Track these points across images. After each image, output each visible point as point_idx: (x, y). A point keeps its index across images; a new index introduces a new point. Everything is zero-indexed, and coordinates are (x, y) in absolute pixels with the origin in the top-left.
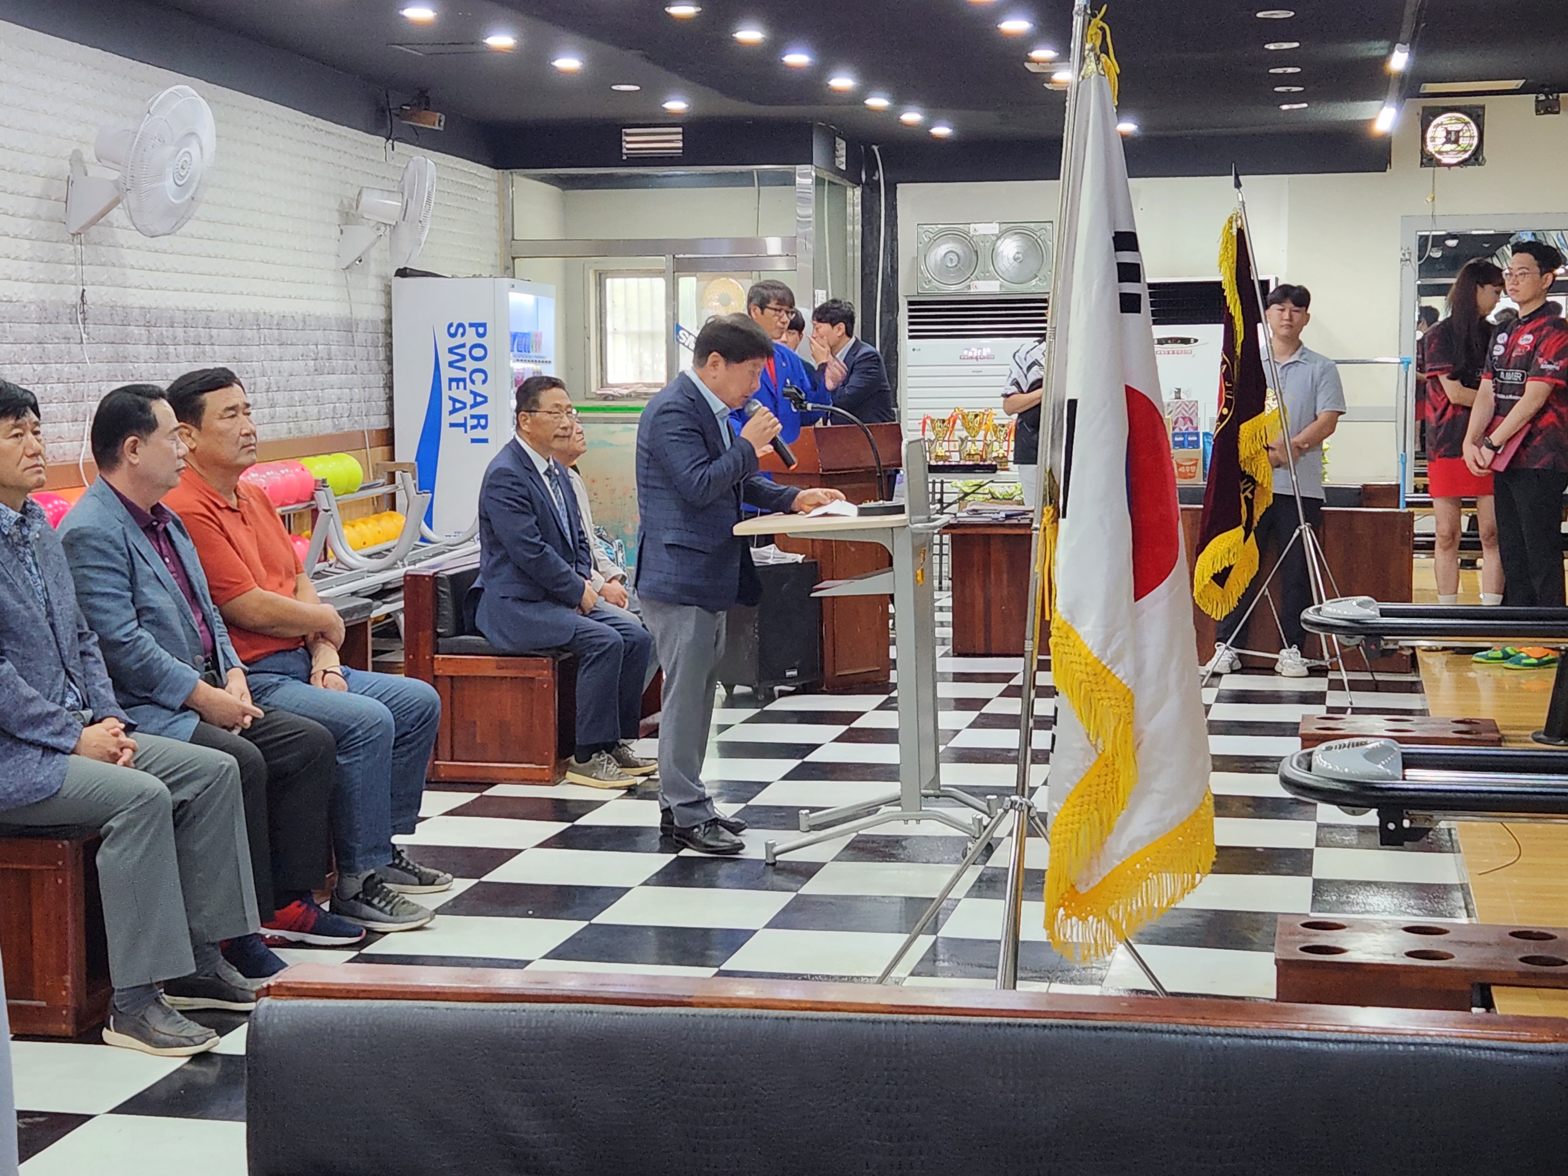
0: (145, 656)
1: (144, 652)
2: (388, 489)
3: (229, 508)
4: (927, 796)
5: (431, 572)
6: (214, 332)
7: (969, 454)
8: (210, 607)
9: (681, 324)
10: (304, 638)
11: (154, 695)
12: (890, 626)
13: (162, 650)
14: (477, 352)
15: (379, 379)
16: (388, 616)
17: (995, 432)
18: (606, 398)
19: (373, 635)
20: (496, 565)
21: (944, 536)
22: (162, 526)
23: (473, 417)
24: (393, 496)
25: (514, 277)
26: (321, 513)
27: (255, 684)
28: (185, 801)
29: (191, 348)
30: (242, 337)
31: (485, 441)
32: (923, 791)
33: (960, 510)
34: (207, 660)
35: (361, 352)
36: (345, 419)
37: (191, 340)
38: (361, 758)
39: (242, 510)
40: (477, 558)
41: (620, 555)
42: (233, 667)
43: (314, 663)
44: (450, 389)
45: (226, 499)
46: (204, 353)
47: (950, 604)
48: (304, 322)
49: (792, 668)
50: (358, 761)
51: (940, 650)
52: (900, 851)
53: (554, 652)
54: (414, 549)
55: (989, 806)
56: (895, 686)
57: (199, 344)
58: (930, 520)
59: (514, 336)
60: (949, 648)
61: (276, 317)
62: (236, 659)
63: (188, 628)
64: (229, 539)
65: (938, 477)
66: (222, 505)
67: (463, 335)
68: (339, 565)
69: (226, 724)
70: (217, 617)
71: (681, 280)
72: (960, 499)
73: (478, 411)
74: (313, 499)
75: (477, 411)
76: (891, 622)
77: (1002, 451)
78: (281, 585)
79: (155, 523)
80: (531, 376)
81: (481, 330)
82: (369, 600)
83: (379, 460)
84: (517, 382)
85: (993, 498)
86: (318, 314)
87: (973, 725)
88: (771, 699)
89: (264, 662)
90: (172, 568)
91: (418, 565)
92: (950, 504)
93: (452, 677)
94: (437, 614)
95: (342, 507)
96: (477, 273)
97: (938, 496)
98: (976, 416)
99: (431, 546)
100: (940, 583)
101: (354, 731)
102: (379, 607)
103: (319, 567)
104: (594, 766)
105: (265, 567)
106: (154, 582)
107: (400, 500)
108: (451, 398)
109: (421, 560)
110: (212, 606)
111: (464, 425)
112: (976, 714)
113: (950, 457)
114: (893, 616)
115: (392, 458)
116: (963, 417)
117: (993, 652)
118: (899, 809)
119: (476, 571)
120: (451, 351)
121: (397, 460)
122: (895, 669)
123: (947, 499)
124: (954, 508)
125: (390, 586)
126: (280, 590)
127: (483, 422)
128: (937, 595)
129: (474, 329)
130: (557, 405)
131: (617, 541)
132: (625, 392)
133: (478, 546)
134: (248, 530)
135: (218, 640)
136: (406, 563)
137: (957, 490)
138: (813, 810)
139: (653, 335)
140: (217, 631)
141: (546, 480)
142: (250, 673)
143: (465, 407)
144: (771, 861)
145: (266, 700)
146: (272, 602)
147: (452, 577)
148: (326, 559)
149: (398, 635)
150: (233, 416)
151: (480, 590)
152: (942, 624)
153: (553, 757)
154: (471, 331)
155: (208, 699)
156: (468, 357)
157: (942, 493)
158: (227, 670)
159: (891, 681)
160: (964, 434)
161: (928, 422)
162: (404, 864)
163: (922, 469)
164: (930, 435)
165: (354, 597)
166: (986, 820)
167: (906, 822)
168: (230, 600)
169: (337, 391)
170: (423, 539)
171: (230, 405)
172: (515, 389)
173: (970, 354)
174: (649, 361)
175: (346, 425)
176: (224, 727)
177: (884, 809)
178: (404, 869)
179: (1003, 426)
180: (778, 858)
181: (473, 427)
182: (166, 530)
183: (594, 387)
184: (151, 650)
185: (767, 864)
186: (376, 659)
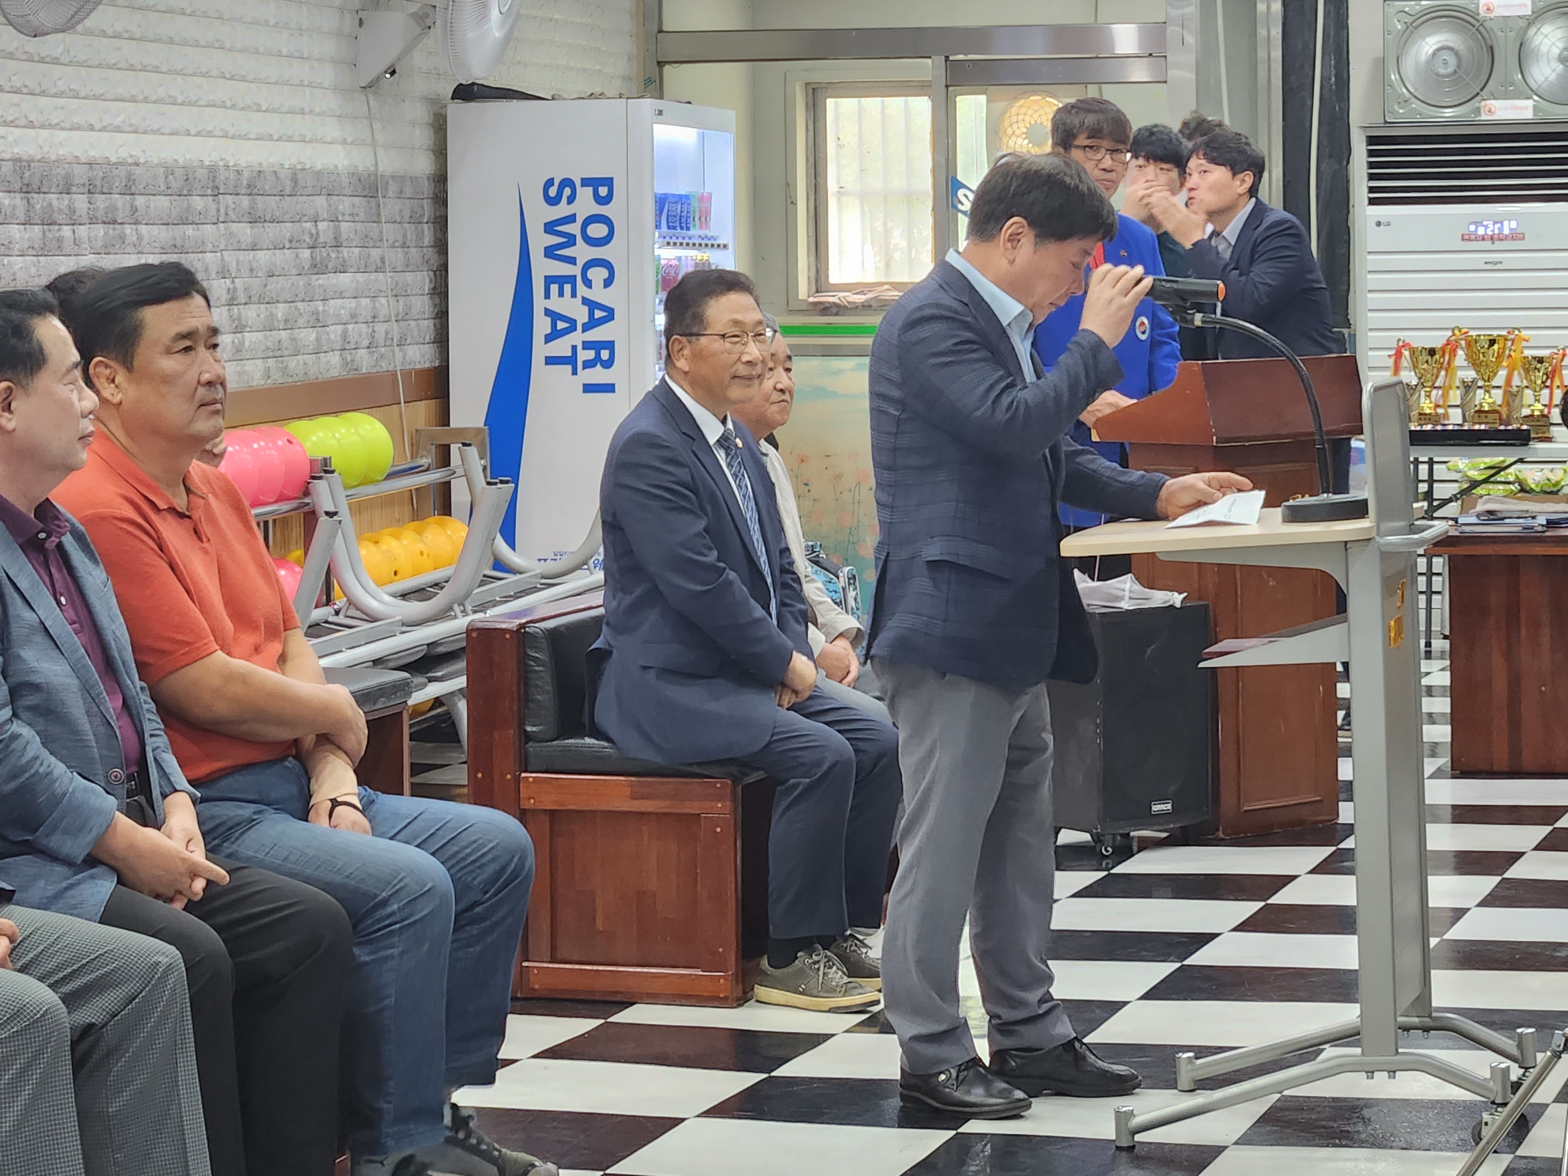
0: (24, 769)
1: (24, 761)
2: (435, 476)
3: (172, 510)
4: (1406, 1029)
5: (513, 624)
6: (140, 201)
7: (1480, 412)
8: (134, 683)
9: (960, 177)
10: (296, 742)
11: (40, 837)
12: (1339, 721)
13: (53, 759)
14: (598, 230)
15: (422, 281)
16: (438, 702)
17: (1527, 371)
18: (825, 309)
19: (412, 738)
20: (634, 609)
21: (1435, 560)
22: (54, 539)
23: (587, 345)
24: (445, 489)
25: (661, 97)
26: (323, 518)
27: (212, 818)
28: (91, 1026)
29: (100, 230)
30: (188, 209)
31: (609, 388)
32: (1400, 1019)
33: (1463, 511)
34: (130, 778)
35: (390, 232)
36: (363, 352)
37: (100, 214)
38: (395, 951)
39: (195, 516)
40: (598, 598)
41: (851, 594)
42: (176, 791)
43: (314, 786)
44: (547, 296)
45: (169, 495)
46: (122, 238)
47: (1448, 683)
48: (295, 181)
49: (1162, 799)
50: (392, 957)
51: (1430, 766)
52: (1360, 1127)
53: (734, 770)
54: (482, 584)
55: (1520, 1046)
56: (1349, 830)
57: (115, 222)
58: (1413, 529)
59: (661, 201)
60: (1444, 761)
61: (246, 174)
62: (180, 779)
63: (98, 720)
64: (173, 567)
65: (1423, 454)
66: (162, 505)
67: (571, 200)
68: (353, 612)
69: (161, 890)
70: (147, 706)
71: (958, 99)
72: (1463, 492)
73: (597, 334)
74: (307, 493)
75: (595, 335)
76: (1341, 714)
77: (1539, 406)
78: (257, 649)
79: (42, 535)
80: (691, 269)
81: (603, 191)
82: (405, 675)
83: (421, 424)
84: (665, 281)
85: (1523, 490)
86: (319, 166)
87: (1489, 901)
88: (1125, 852)
89: (225, 783)
90: (71, 613)
91: (490, 613)
92: (1445, 502)
93: (552, 813)
94: (525, 698)
95: (358, 508)
96: (597, 90)
97: (1423, 487)
98: (1492, 342)
99: (512, 578)
100: (1428, 644)
101: (385, 903)
102: (424, 686)
103: (319, 614)
104: (801, 973)
105: (231, 617)
106: (39, 638)
107: (459, 495)
108: (548, 312)
109: (495, 604)
110: (139, 684)
111: (570, 360)
112: (1493, 881)
113: (1446, 416)
114: (1346, 705)
115: (444, 418)
116: (1469, 344)
117: (1527, 766)
118: (1358, 1050)
119: (598, 620)
120: (550, 228)
121: (453, 424)
122: (1350, 799)
123: (1441, 491)
124: (1452, 509)
125: (441, 649)
126: (256, 658)
127: (605, 354)
128: (1425, 666)
129: (590, 190)
130: (736, 323)
131: (846, 569)
132: (859, 299)
133: (599, 576)
134: (206, 552)
135: (150, 743)
136: (469, 608)
137: (1457, 476)
138: (1201, 1051)
139: (910, 197)
140: (148, 727)
141: (721, 455)
142: (203, 800)
143: (572, 328)
144: (1124, 1144)
145: (228, 848)
146: (244, 679)
147: (554, 635)
148: (329, 602)
149: (453, 737)
150: (187, 349)
151: (604, 655)
152: (1432, 719)
153: (733, 957)
154: (585, 194)
155: (132, 847)
156: (579, 239)
157: (1431, 481)
158: (164, 796)
159: (1341, 820)
160: (1470, 374)
161: (1406, 353)
162: (473, 1141)
163: (1395, 438)
164: (1409, 377)
165: (377, 670)
166: (1515, 1073)
167: (1370, 1074)
168: (171, 673)
169: (351, 304)
170: (499, 565)
171: (183, 328)
172: (664, 295)
173: (1481, 231)
174: (904, 244)
175: (365, 362)
176: (157, 896)
177: (1329, 1052)
178: (475, 1150)
179: (1541, 360)
180: (1138, 1138)
181: (588, 364)
182: (60, 546)
183: (803, 290)
184: (36, 758)
185: (1118, 1148)
186: (417, 780)
